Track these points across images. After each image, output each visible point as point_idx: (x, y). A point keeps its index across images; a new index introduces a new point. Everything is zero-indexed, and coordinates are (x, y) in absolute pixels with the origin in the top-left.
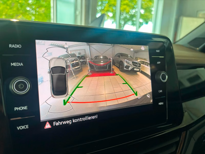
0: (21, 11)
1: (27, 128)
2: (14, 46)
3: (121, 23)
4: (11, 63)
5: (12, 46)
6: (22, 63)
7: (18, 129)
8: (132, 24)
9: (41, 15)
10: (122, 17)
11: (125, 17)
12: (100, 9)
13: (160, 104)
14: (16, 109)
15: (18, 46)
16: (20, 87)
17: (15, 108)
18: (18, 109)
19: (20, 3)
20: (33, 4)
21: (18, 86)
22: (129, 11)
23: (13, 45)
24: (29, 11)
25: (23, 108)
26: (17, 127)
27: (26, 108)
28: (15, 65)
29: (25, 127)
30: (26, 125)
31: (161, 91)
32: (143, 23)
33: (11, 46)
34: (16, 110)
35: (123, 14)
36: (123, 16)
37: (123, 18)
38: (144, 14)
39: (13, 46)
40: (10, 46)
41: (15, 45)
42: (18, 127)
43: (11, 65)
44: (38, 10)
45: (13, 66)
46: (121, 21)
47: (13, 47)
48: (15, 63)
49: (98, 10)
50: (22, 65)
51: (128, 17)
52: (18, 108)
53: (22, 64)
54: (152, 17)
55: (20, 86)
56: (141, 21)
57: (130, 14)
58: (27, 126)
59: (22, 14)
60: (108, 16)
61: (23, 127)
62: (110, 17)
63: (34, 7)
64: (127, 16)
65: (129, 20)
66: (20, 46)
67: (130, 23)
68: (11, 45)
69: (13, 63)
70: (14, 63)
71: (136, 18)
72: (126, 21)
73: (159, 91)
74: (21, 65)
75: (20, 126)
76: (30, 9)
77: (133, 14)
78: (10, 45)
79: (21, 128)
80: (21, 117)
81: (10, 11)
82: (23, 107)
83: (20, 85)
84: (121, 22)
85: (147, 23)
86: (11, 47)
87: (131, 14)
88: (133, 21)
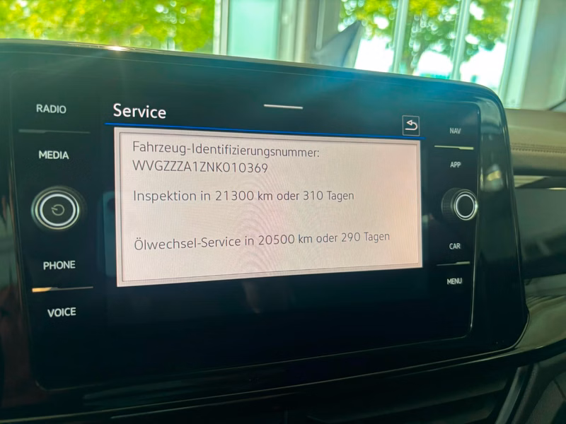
0: (142, 17)
1: (72, 314)
2: (48, 110)
3: (412, 49)
4: (40, 152)
5: (43, 109)
6: (65, 153)
7: (51, 316)
8: (444, 49)
10: (417, 31)
11: (425, 29)
12: (352, 9)
13: (451, 281)
14: (47, 265)
15: (58, 109)
16: (55, 211)
17: (45, 263)
18: (53, 267)
21: (51, 210)
22: (439, 13)
23: (46, 106)
24: (161, 15)
25: (64, 264)
26: (49, 311)
27: (71, 264)
28: (49, 158)
29: (69, 312)
30: (70, 307)
31: (457, 246)
32: (480, 48)
33: (40, 109)
34: (46, 268)
35: (419, 22)
36: (419, 27)
37: (418, 33)
38: (483, 21)
39: (46, 108)
40: (38, 108)
41: (51, 106)
42: (51, 311)
43: (40, 157)
44: (184, 12)
45: (43, 158)
46: (411, 41)
47: (46, 112)
48: (49, 152)
49: (349, 11)
50: (66, 158)
51: (434, 28)
52: (53, 263)
53: (66, 155)
54: (505, 28)
55: (56, 209)
56: (473, 40)
57: (440, 19)
58: (73, 310)
59: (142, 22)
60: (375, 27)
61: (63, 312)
62: (380, 30)
63: (174, 4)
64: (432, 26)
65: (435, 39)
66: (63, 109)
67: (438, 46)
68: (42, 107)
69: (43, 152)
70: (46, 152)
71: (456, 31)
72: (426, 40)
73: (452, 246)
74: (64, 156)
75: (55, 309)
76: (165, 11)
77: (448, 18)
78: (38, 105)
79: (58, 313)
80: (59, 287)
81: (113, 14)
82: (65, 262)
83: (56, 207)
84: (413, 45)
85: (490, 46)
86: (41, 111)
87: (444, 21)
88: (448, 41)
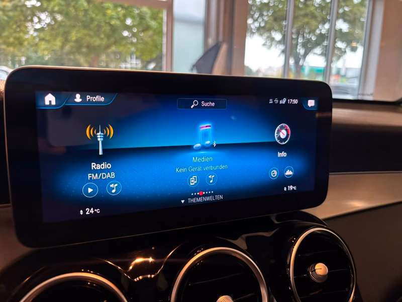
3: (299, 53)
8: (321, 52)
9: (146, 43)
10: (302, 41)
11: (308, 39)
12: (256, 28)
19: (111, 25)
20: (134, 26)
22: (317, 28)
24: (126, 38)
35: (303, 34)
44: (142, 35)
49: (254, 29)
59: (115, 43)
62: (275, 41)
63: (135, 30)
64: (312, 37)
72: (309, 47)
76: (129, 35)
77: (324, 32)
81: (95, 39)
